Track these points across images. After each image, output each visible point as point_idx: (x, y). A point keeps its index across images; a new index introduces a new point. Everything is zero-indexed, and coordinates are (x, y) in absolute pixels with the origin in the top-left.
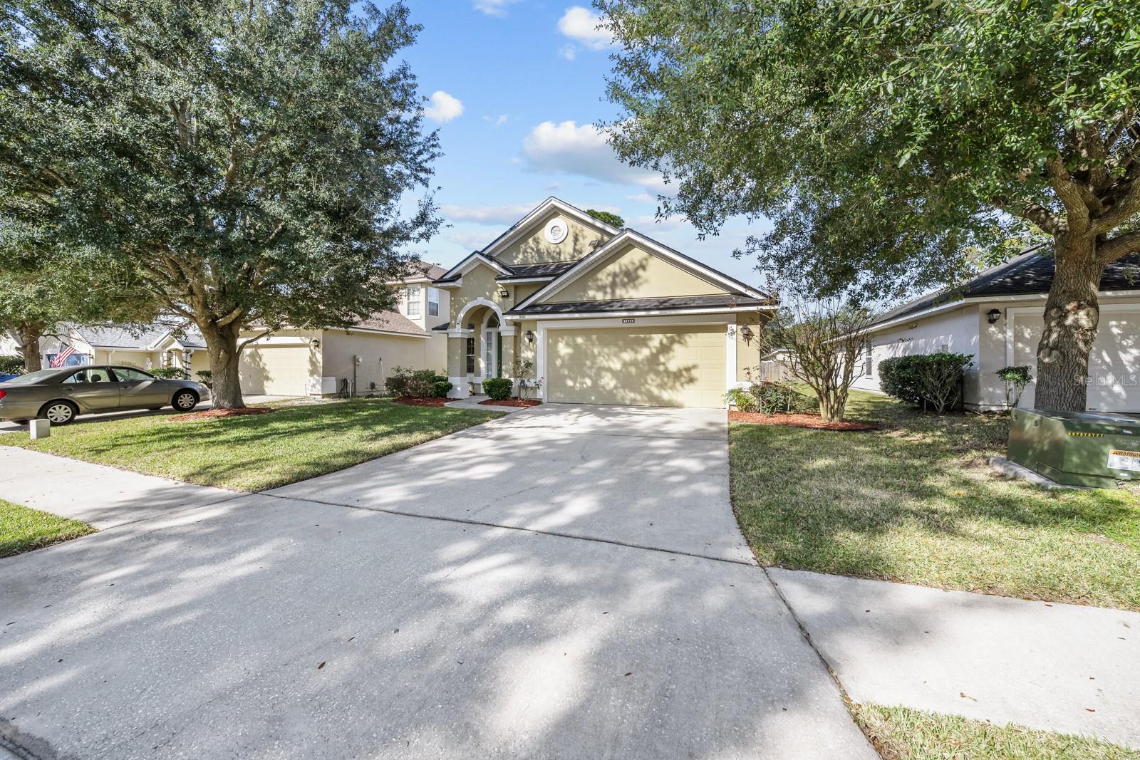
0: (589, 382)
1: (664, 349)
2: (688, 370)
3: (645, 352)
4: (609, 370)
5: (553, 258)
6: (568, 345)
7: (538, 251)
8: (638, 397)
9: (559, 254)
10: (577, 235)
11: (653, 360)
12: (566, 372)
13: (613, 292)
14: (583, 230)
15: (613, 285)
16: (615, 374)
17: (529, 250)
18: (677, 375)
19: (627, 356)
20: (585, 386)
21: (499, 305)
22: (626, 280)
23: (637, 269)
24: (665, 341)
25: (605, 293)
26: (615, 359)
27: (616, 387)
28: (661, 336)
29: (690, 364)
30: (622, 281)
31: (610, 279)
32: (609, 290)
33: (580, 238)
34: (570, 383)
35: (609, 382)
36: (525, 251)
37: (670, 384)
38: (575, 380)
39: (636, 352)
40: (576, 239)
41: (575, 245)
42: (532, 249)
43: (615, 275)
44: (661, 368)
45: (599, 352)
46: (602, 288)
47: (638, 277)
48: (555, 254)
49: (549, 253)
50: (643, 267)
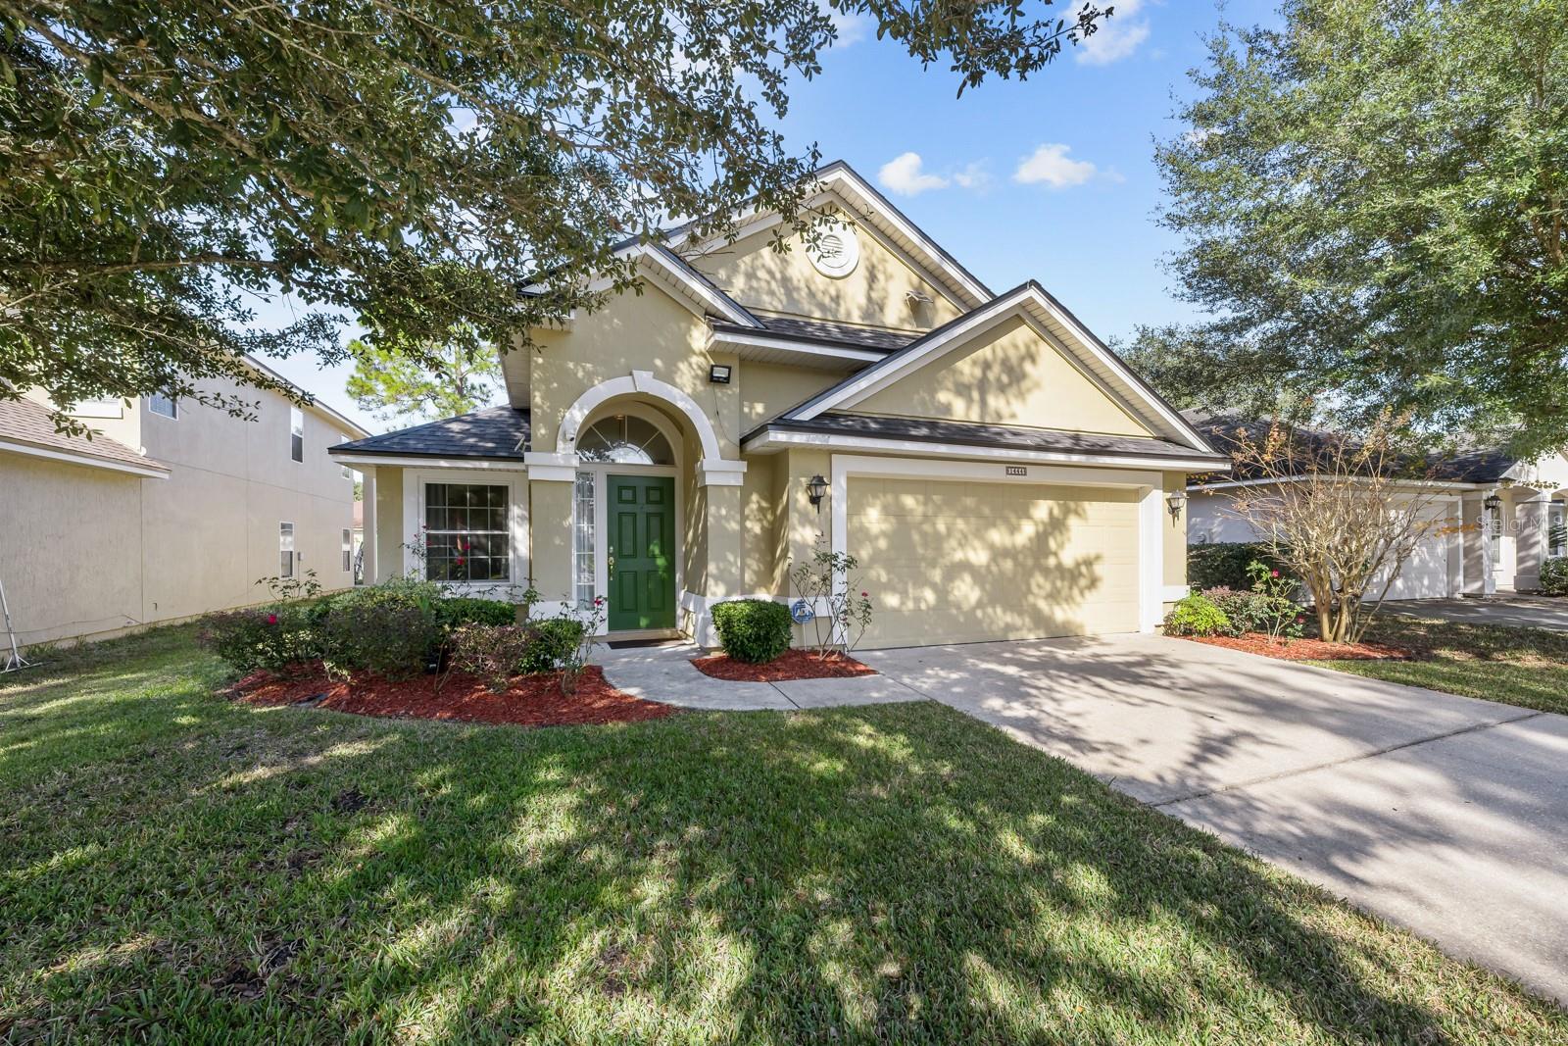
0: (929, 596)
1: (1056, 525)
2: (1088, 563)
3: (1027, 530)
4: (965, 566)
5: (822, 307)
6: (886, 511)
7: (785, 281)
8: (1018, 621)
9: (837, 299)
10: (873, 267)
11: (1040, 546)
12: (884, 578)
13: (983, 403)
14: (885, 261)
15: (983, 385)
16: (978, 575)
17: (762, 274)
18: (1072, 575)
19: (997, 536)
20: (923, 606)
21: (695, 397)
22: (1005, 379)
23: (1022, 359)
24: (1056, 512)
25: (970, 400)
26: (977, 543)
27: (980, 604)
28: (1050, 503)
29: (1092, 553)
30: (998, 380)
31: (978, 372)
32: (976, 395)
33: (881, 276)
34: (892, 600)
35: (966, 591)
36: (751, 276)
37: (1065, 592)
38: (904, 594)
39: (1013, 529)
40: (872, 278)
41: (871, 288)
42: (770, 273)
43: (987, 366)
44: (1052, 561)
45: (948, 529)
46: (962, 390)
47: (1023, 376)
48: (827, 301)
49: (812, 294)
50: (1032, 357)
